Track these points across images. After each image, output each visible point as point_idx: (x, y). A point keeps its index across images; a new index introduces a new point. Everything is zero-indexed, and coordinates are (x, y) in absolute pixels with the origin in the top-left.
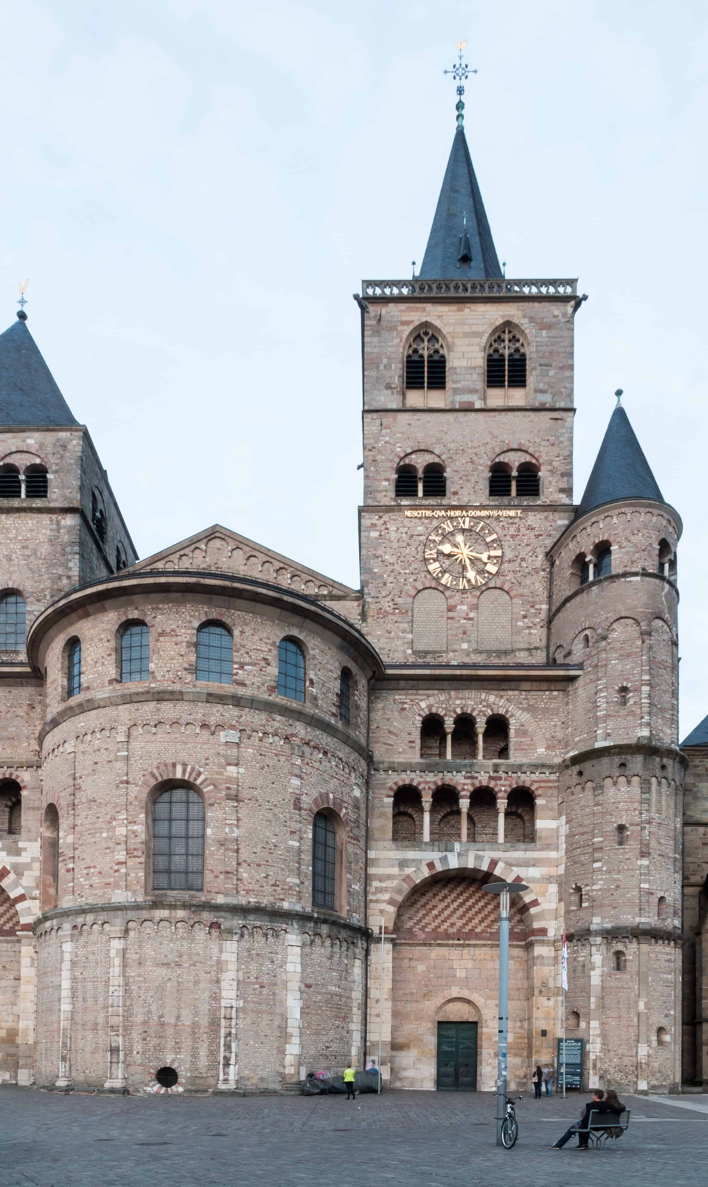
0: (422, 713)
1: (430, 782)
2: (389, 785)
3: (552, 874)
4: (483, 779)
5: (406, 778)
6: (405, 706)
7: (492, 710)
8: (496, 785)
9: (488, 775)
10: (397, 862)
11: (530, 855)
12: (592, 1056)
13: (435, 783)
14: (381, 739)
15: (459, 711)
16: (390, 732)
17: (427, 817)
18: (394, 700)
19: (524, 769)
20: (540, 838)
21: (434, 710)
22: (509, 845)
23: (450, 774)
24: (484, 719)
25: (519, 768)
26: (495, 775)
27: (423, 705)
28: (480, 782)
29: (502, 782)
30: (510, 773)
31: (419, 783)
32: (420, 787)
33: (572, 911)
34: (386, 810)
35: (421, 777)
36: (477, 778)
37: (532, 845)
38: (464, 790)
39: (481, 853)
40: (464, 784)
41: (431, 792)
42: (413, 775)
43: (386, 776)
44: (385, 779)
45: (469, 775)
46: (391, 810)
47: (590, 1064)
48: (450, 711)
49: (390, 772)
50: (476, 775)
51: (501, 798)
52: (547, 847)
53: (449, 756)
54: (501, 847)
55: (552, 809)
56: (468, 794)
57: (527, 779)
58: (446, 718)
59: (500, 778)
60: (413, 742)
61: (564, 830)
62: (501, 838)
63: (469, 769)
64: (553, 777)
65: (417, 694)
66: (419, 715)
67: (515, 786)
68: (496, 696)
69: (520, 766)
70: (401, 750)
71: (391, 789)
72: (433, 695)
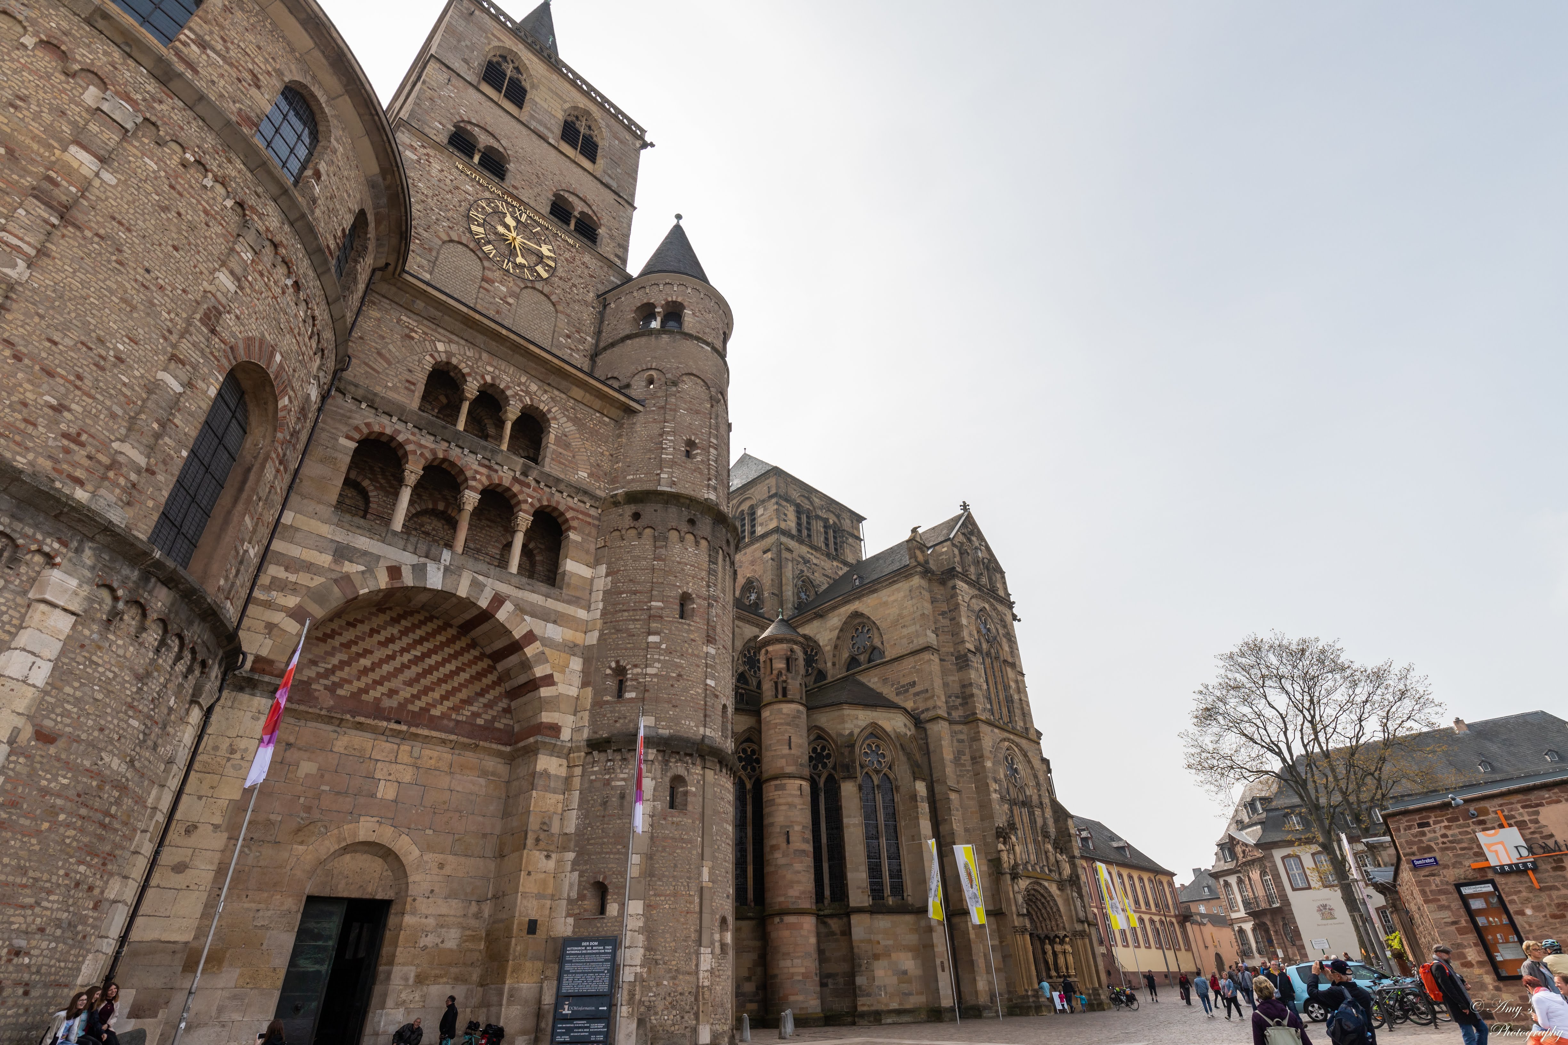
0: (436, 355)
1: (426, 447)
2: (356, 422)
3: (578, 642)
4: (505, 476)
5: (387, 426)
6: (413, 334)
7: (531, 399)
8: (522, 492)
9: (512, 474)
10: (334, 545)
11: (551, 604)
12: (627, 975)
13: (433, 452)
14: (362, 356)
15: (488, 379)
16: (379, 354)
17: (406, 495)
18: (399, 320)
19: (562, 487)
20: (569, 585)
21: (454, 361)
22: (525, 580)
23: (459, 450)
24: (520, 406)
25: (555, 482)
26: (522, 478)
27: (441, 347)
28: (501, 478)
29: (530, 491)
30: (542, 485)
31: (408, 441)
32: (409, 447)
33: (607, 702)
34: (340, 456)
35: (413, 434)
36: (496, 471)
37: (556, 591)
38: (474, 479)
39: (481, 578)
40: (477, 472)
41: (423, 462)
42: (400, 426)
43: (354, 408)
44: (351, 411)
45: (486, 462)
46: (348, 459)
47: (622, 996)
48: (476, 373)
49: (364, 406)
50: (496, 467)
51: (525, 512)
52: (574, 601)
53: (461, 426)
54: (514, 580)
55: (587, 552)
56: (480, 487)
57: (563, 502)
58: (469, 379)
59: (529, 486)
60: (414, 384)
61: (602, 584)
62: (514, 567)
63: (488, 455)
64: (593, 512)
65: (435, 331)
66: (432, 356)
67: (545, 503)
68: (539, 387)
69: (558, 481)
70: (390, 384)
71: (357, 429)
72: (457, 343)
